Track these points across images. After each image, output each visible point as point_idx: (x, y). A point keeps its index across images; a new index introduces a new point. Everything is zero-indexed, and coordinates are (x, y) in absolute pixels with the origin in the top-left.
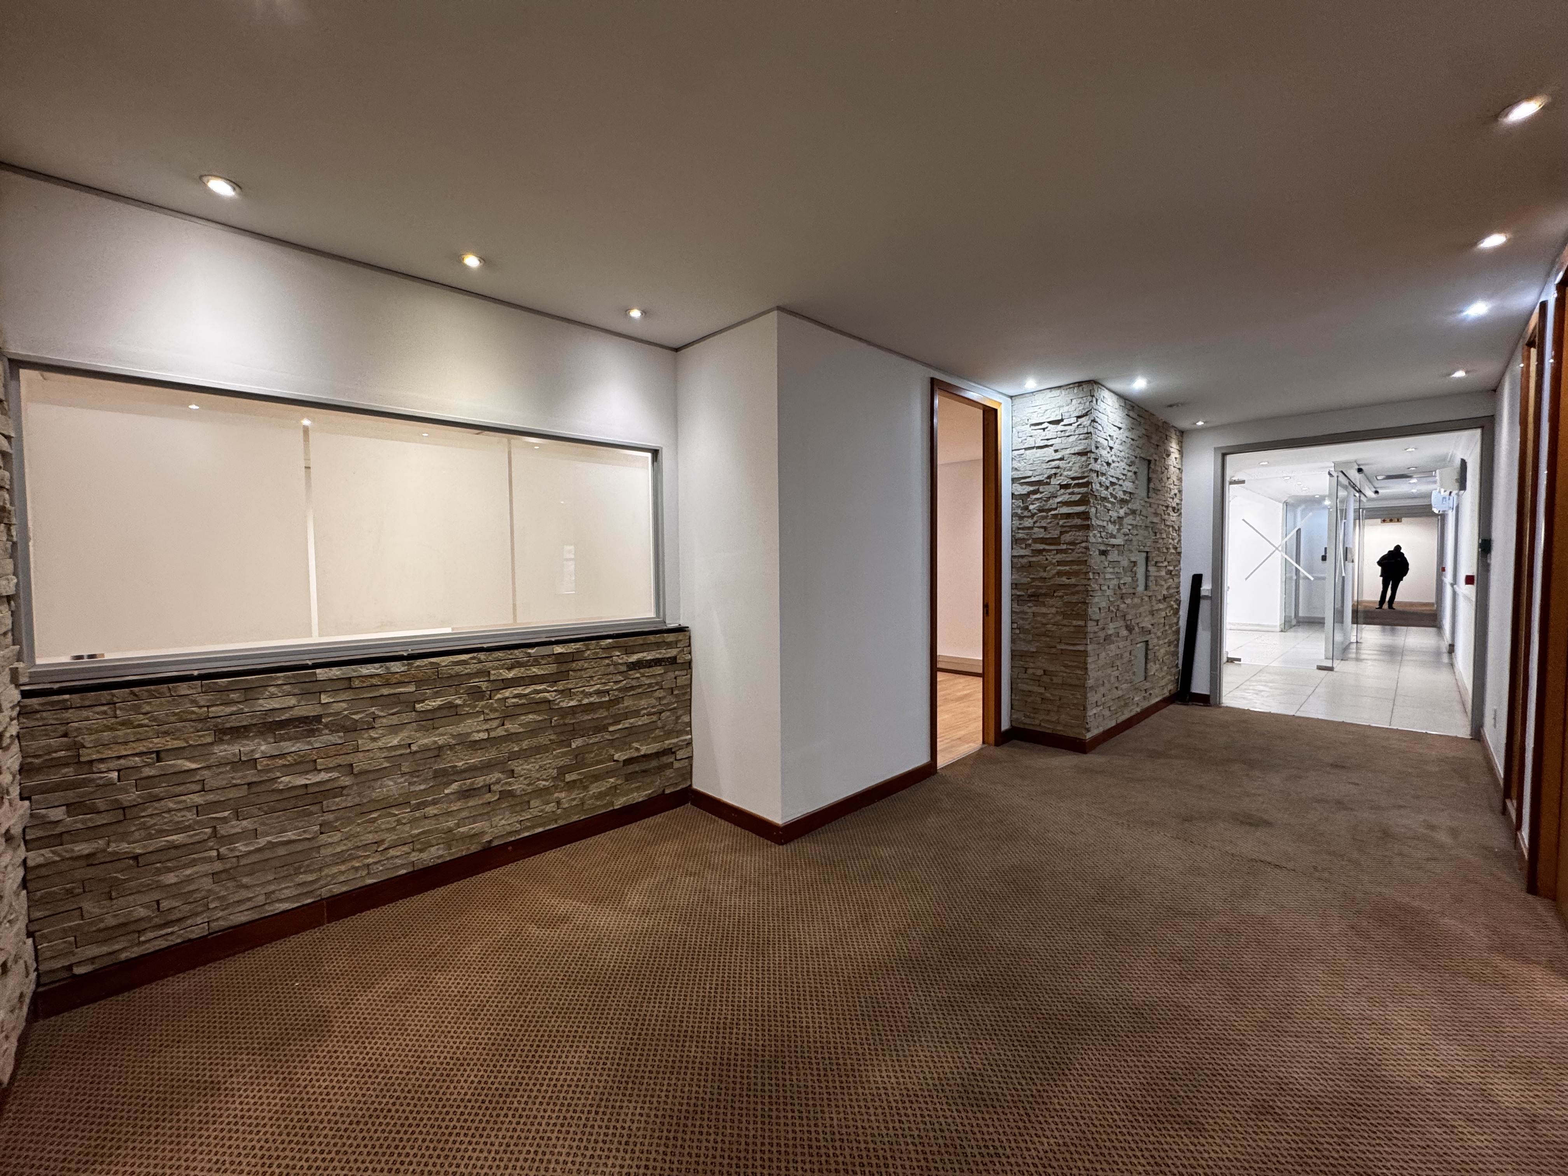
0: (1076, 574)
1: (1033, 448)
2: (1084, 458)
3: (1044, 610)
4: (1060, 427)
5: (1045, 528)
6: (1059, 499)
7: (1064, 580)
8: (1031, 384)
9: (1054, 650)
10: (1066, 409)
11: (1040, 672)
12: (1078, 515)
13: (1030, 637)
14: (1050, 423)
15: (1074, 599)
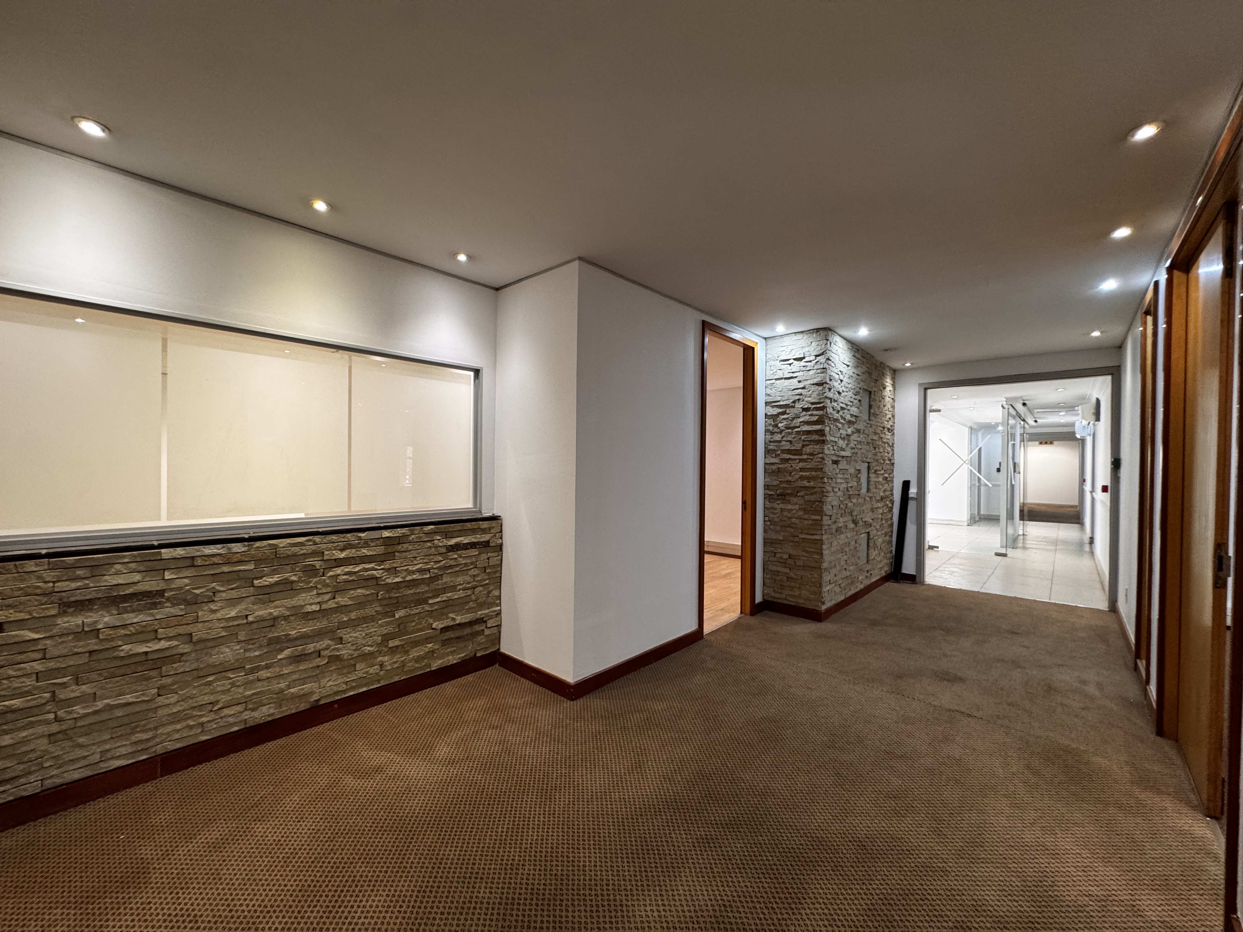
0: (814, 478)
1: (782, 379)
2: (821, 388)
3: (790, 507)
4: (802, 363)
5: (791, 442)
6: (801, 420)
7: (805, 483)
8: (780, 329)
9: (796, 539)
10: (807, 349)
11: (786, 556)
12: (816, 432)
13: (778, 528)
14: (795, 359)
15: (813, 498)
